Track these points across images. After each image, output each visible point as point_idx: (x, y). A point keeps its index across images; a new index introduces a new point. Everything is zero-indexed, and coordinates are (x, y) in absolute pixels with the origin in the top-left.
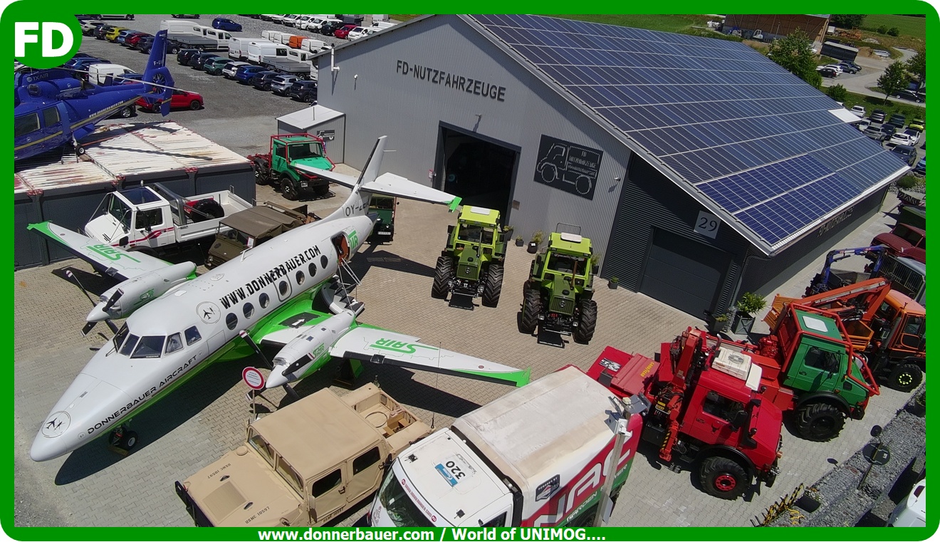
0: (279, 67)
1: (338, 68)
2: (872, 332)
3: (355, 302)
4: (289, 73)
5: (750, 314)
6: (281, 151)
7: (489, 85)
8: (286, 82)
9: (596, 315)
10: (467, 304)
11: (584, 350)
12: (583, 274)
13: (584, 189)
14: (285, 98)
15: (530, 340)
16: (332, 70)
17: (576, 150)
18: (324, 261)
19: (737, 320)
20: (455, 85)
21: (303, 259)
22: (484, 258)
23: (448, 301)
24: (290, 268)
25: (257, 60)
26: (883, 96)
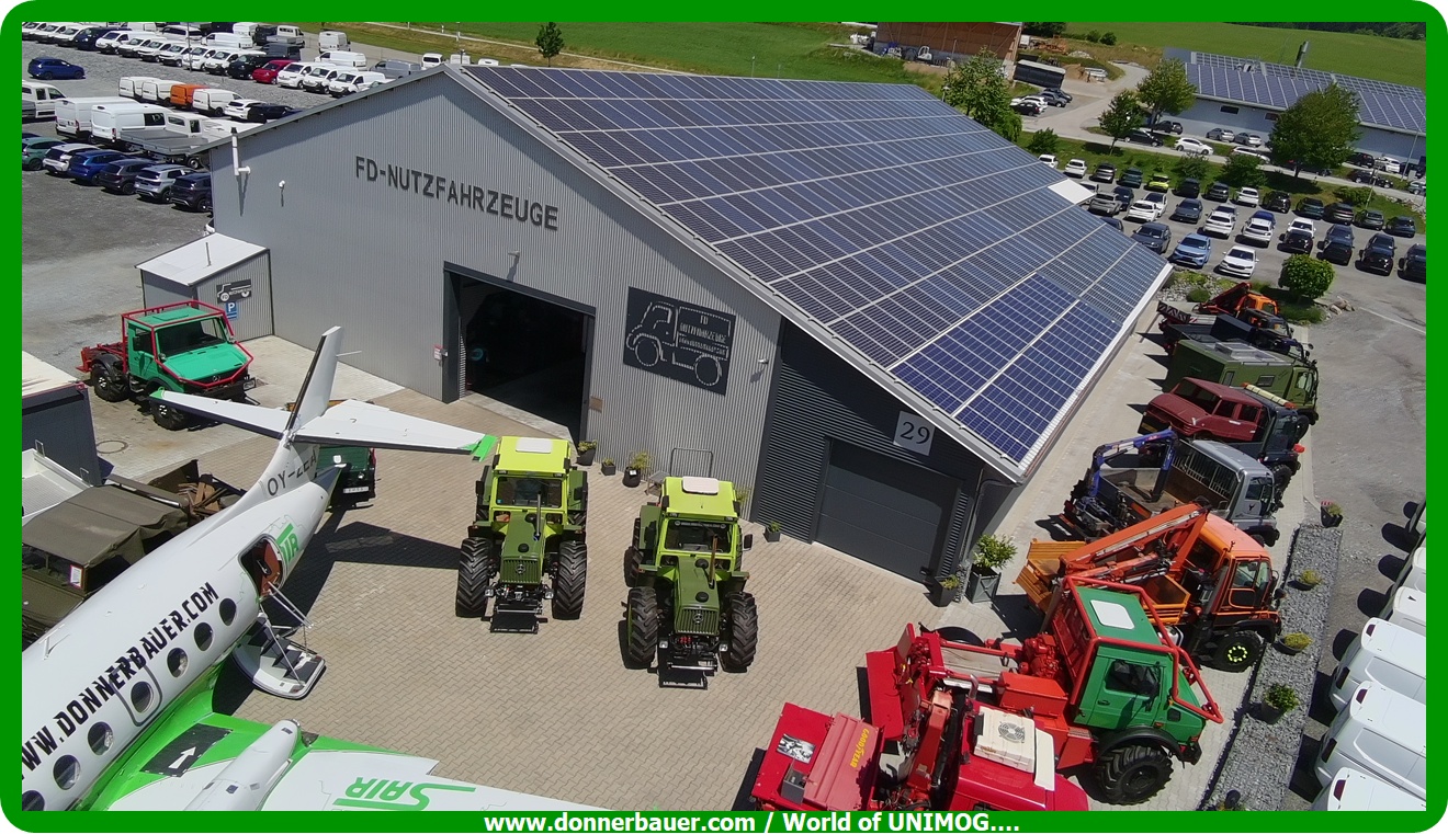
0: (150, 147)
1: (247, 169)
2: (1188, 595)
3: (305, 659)
4: (169, 159)
5: (993, 568)
6: (144, 341)
7: (527, 202)
8: (163, 179)
9: (755, 622)
10: (527, 623)
11: (741, 686)
12: (727, 549)
13: (711, 377)
14: (163, 206)
15: (647, 680)
16: (237, 174)
17: (691, 314)
18: (228, 609)
19: (973, 580)
20: (466, 201)
21: (180, 623)
22: (548, 532)
23: (488, 619)
24: (154, 649)
25: (109, 136)
26: (1107, 140)
